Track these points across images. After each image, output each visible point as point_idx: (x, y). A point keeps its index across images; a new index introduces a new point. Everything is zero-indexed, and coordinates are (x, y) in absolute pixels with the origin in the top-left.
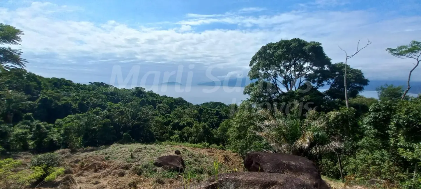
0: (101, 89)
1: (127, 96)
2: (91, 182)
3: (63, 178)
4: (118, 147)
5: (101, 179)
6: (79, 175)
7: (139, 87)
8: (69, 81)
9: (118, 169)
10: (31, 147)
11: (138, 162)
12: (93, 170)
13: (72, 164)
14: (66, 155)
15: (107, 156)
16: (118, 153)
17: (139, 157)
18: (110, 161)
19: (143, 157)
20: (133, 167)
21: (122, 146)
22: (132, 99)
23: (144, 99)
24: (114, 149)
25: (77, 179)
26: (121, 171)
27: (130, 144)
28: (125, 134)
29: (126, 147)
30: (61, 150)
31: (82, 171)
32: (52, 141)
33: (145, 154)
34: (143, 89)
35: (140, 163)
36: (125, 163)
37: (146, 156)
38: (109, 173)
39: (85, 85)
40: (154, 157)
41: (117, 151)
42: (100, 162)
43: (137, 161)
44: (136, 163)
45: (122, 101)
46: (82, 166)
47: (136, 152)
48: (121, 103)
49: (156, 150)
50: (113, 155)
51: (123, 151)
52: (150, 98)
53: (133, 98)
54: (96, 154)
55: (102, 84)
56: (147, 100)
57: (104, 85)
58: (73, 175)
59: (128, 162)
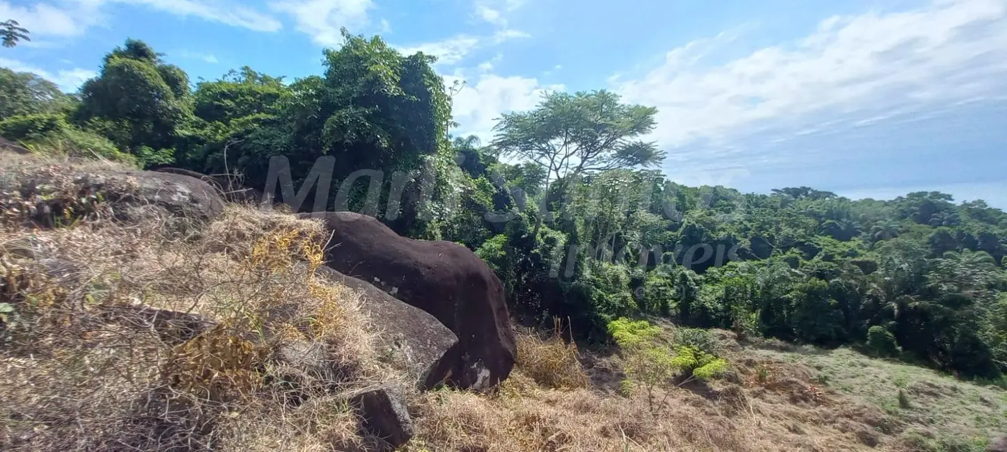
0: (803, 204)
1: (882, 220)
2: (782, 423)
3: (726, 387)
4: (853, 360)
5: (807, 424)
6: (756, 395)
7: (926, 193)
8: (731, 190)
9: (855, 420)
10: (673, 312)
11: (926, 426)
12: (785, 396)
13: (742, 366)
14: (728, 344)
15: (822, 373)
16: (853, 377)
17: (928, 411)
18: (830, 389)
19: (944, 416)
20: (905, 434)
21: (865, 360)
22: (900, 229)
23: (947, 228)
24: (840, 360)
25: (752, 402)
26: (865, 430)
27: (892, 362)
28: (875, 328)
29: (880, 367)
30: (719, 331)
31: (762, 388)
32: (703, 308)
33: (955, 409)
34: (943, 196)
35: (932, 429)
36: (879, 410)
37: (955, 416)
38: (828, 420)
39: (764, 197)
40: (989, 430)
41: (852, 369)
42: (803, 383)
43: (921, 419)
44: (921, 428)
45: (864, 234)
46: (761, 379)
47: (917, 391)
48: (861, 239)
49: (998, 407)
50: (840, 378)
51: (871, 377)
52: (976, 228)
53: (902, 227)
54: (793, 361)
55: (804, 190)
56: (961, 234)
57: (810, 192)
58: (746, 391)
59: (889, 413)
